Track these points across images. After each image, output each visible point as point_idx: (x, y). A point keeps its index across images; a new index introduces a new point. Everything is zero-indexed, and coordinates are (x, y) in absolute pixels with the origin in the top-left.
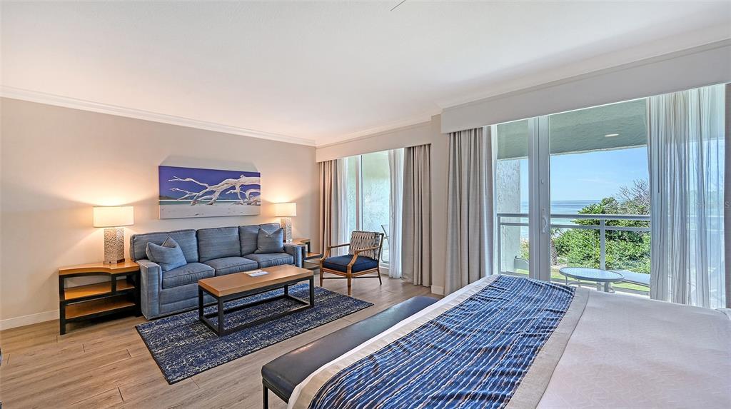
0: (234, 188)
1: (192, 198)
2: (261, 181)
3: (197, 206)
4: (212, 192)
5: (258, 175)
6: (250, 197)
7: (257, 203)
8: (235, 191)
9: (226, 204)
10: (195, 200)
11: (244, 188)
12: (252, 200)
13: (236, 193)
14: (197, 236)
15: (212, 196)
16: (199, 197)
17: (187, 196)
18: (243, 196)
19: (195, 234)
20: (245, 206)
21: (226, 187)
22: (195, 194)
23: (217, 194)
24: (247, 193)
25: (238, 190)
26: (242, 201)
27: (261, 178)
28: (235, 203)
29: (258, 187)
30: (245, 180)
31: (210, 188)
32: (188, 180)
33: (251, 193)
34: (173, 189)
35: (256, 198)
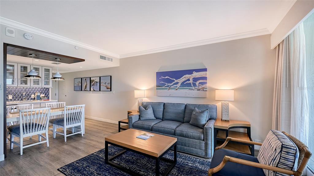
0: (189, 80)
1: (168, 86)
2: (208, 74)
3: (170, 90)
4: (177, 83)
5: (205, 70)
6: (199, 86)
7: (204, 90)
8: (190, 82)
9: (184, 90)
10: (170, 88)
11: (195, 79)
12: (200, 87)
13: (190, 83)
14: (164, 106)
15: (177, 85)
16: (171, 86)
17: (166, 86)
18: (195, 85)
19: (163, 105)
20: (196, 91)
21: (184, 80)
22: (169, 84)
23: (180, 84)
24: (197, 83)
25: (191, 81)
26: (194, 88)
27: (207, 72)
28: (190, 89)
29: (205, 78)
30: (196, 75)
31: (176, 81)
32: (166, 77)
33: (200, 83)
34: (161, 82)
35: (204, 86)
